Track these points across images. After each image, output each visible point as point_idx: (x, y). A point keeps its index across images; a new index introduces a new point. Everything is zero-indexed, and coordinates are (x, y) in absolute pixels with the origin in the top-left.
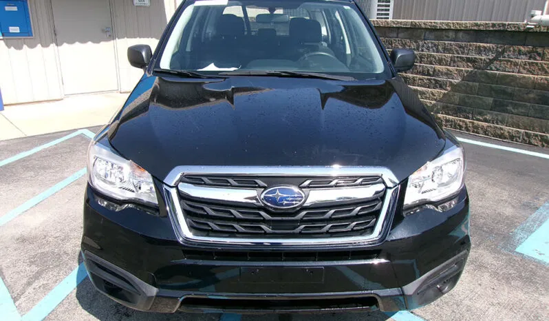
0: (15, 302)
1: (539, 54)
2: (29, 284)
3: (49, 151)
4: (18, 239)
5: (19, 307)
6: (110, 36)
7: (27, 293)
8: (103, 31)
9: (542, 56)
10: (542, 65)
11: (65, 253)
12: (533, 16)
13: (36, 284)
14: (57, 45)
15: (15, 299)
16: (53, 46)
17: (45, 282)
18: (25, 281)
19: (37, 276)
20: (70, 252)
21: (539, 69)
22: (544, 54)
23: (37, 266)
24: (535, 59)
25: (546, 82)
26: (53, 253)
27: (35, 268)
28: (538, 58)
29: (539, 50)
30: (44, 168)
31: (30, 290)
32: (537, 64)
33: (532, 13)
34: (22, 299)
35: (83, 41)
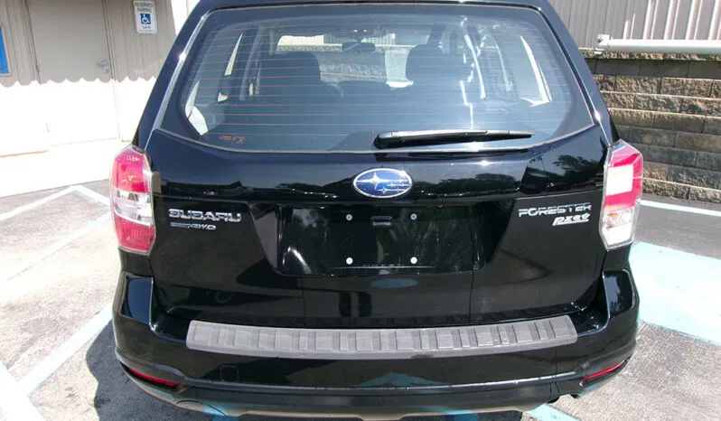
0: (8, 368)
1: (611, 84)
2: (22, 351)
3: (36, 212)
4: (5, 307)
5: (13, 373)
6: (107, 71)
7: (21, 359)
8: (98, 65)
9: (614, 86)
10: (615, 97)
11: (62, 319)
12: (600, 41)
13: (31, 350)
14: (40, 82)
15: (8, 366)
16: (35, 83)
17: (41, 348)
18: (18, 347)
19: (32, 342)
20: (67, 317)
21: (613, 101)
22: (616, 83)
23: (31, 332)
24: (607, 90)
25: (620, 115)
26: (48, 319)
27: (28, 336)
28: (610, 88)
29: (611, 79)
30: (31, 231)
31: (25, 355)
32: (609, 94)
33: (599, 38)
34: (16, 365)
35: (74, 79)
